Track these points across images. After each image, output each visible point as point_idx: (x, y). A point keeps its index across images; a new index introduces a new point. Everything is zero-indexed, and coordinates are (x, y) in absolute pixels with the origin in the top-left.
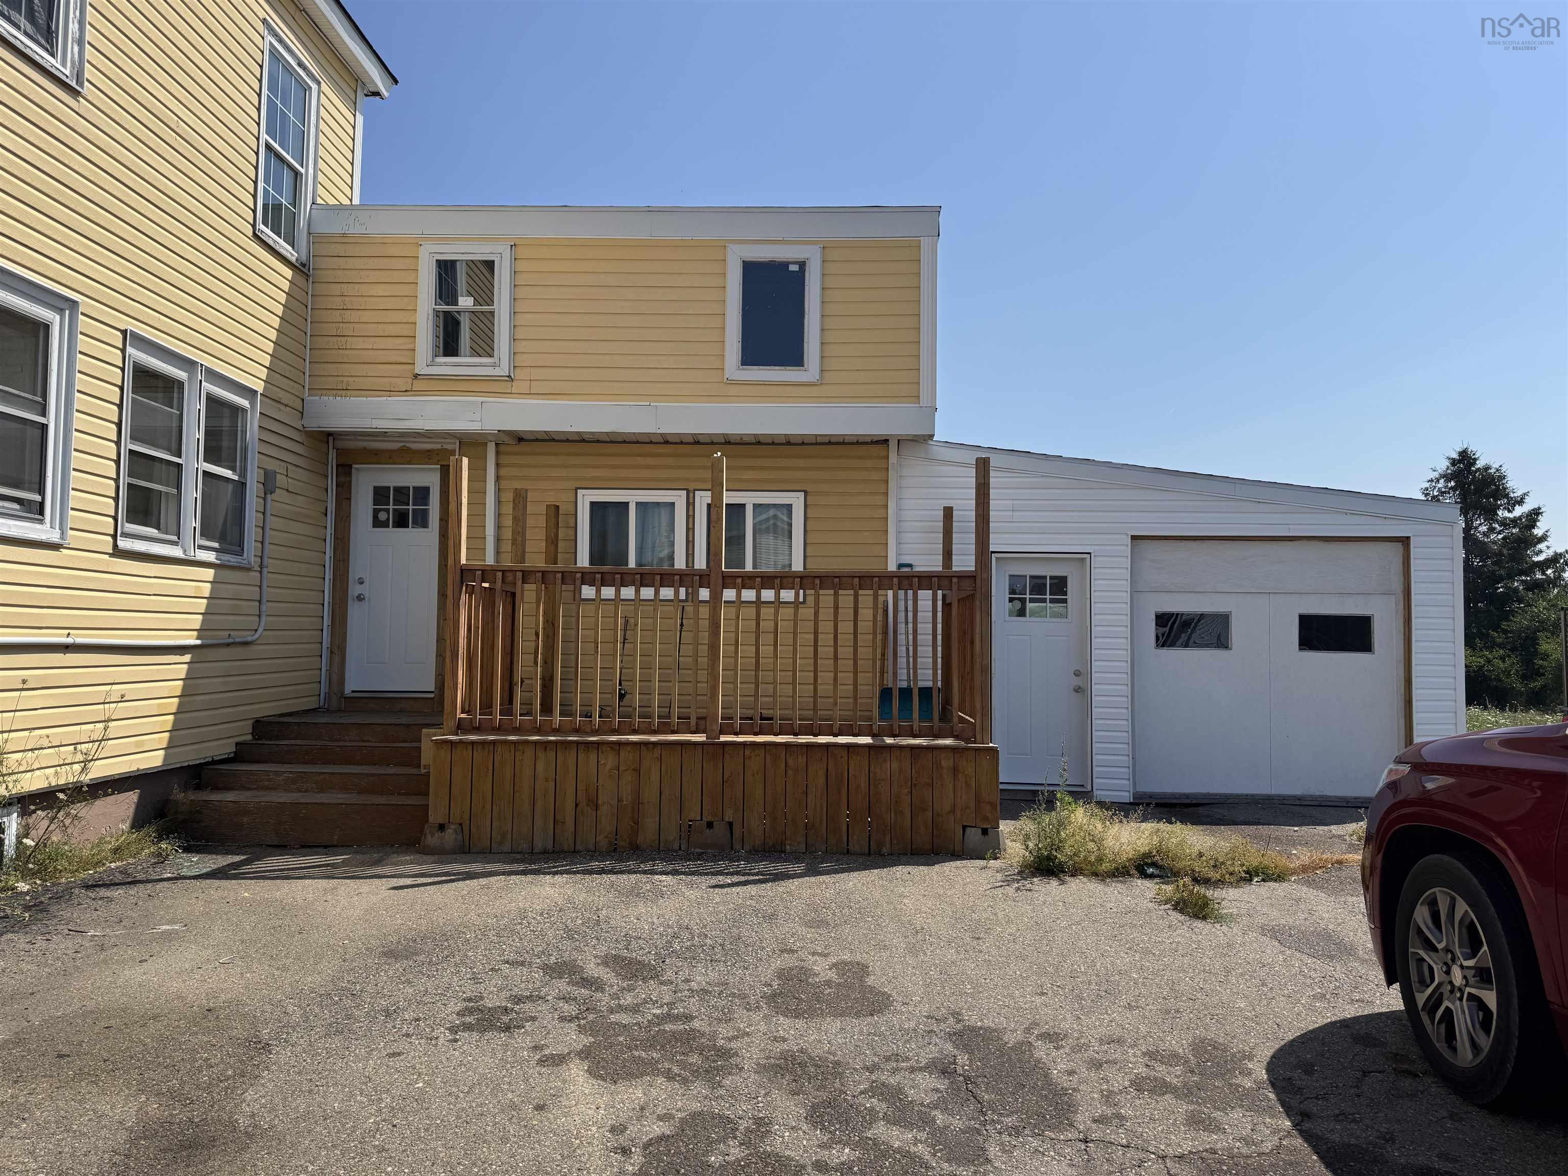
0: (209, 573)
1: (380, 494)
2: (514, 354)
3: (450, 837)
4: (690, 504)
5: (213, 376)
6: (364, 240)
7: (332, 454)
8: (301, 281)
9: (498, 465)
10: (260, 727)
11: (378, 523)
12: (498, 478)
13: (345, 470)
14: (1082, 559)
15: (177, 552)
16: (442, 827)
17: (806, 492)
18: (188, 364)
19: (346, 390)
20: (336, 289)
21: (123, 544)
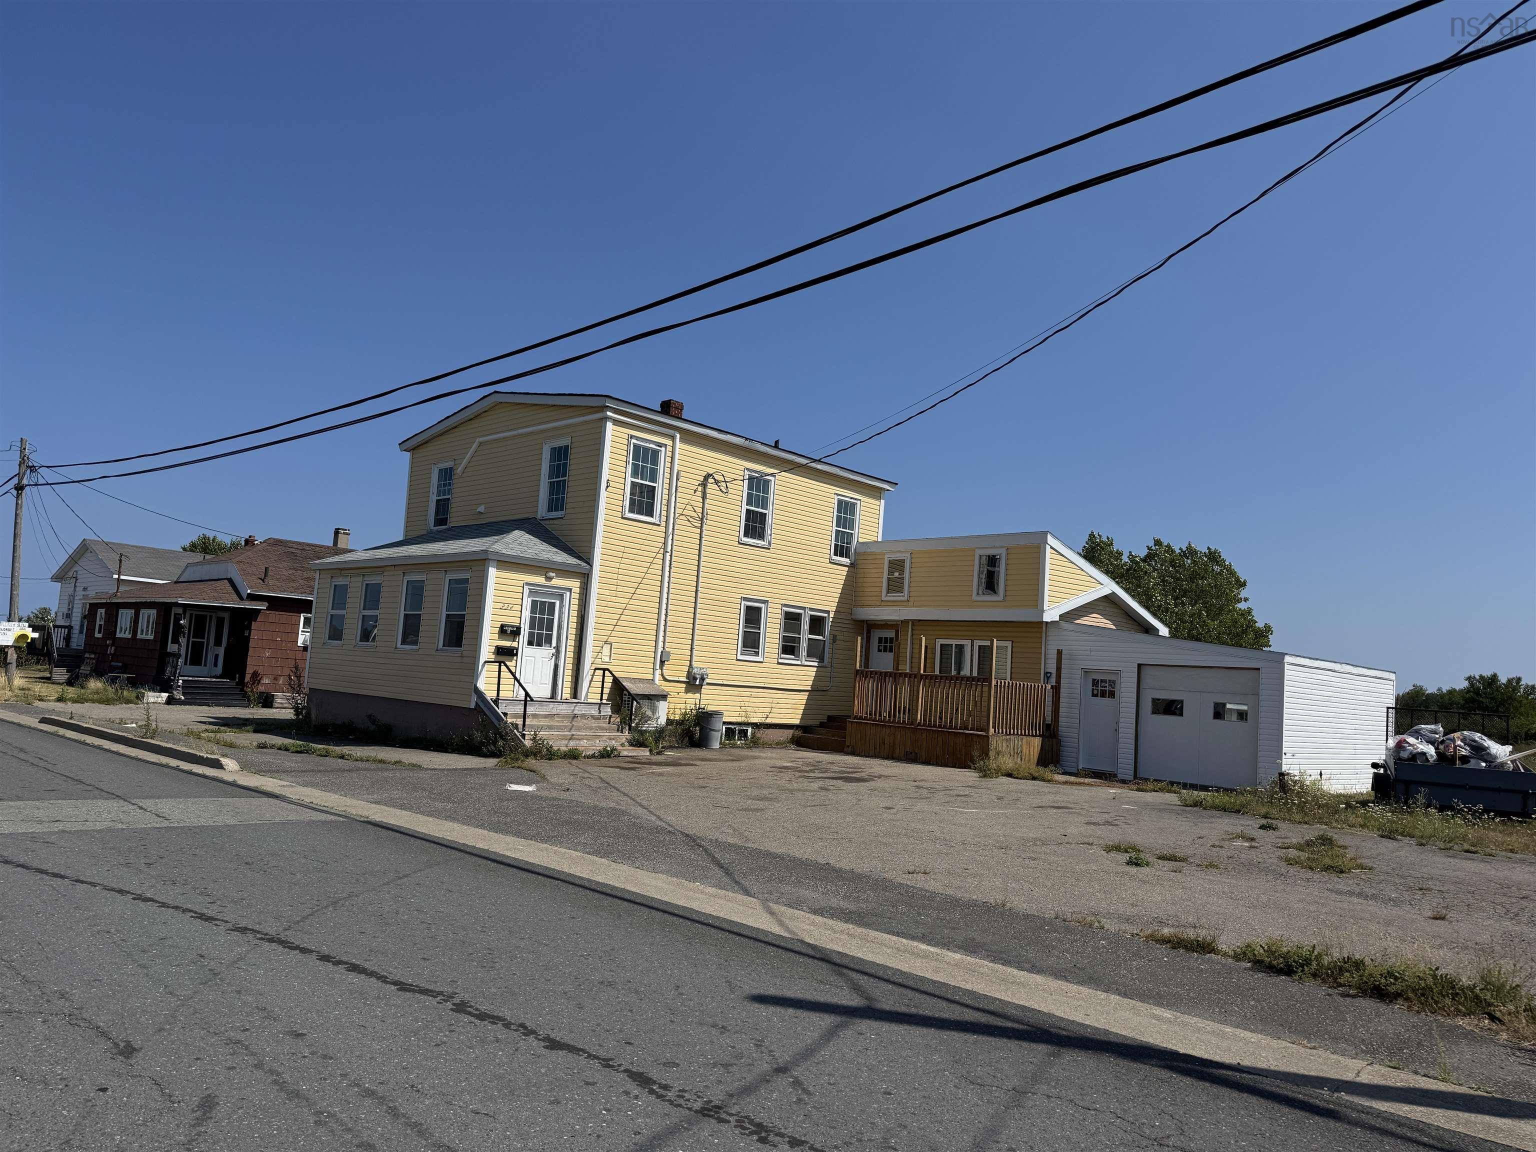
0: (815, 669)
1: (880, 639)
2: (909, 592)
3: (850, 749)
4: (972, 645)
5: (811, 609)
6: (872, 554)
7: (865, 626)
8: (852, 569)
9: (913, 630)
10: (830, 718)
11: (879, 651)
12: (912, 635)
13: (869, 632)
14: (1117, 673)
15: (799, 663)
16: (848, 746)
17: (1013, 642)
18: (804, 608)
19: (863, 606)
20: (862, 571)
21: (780, 661)
